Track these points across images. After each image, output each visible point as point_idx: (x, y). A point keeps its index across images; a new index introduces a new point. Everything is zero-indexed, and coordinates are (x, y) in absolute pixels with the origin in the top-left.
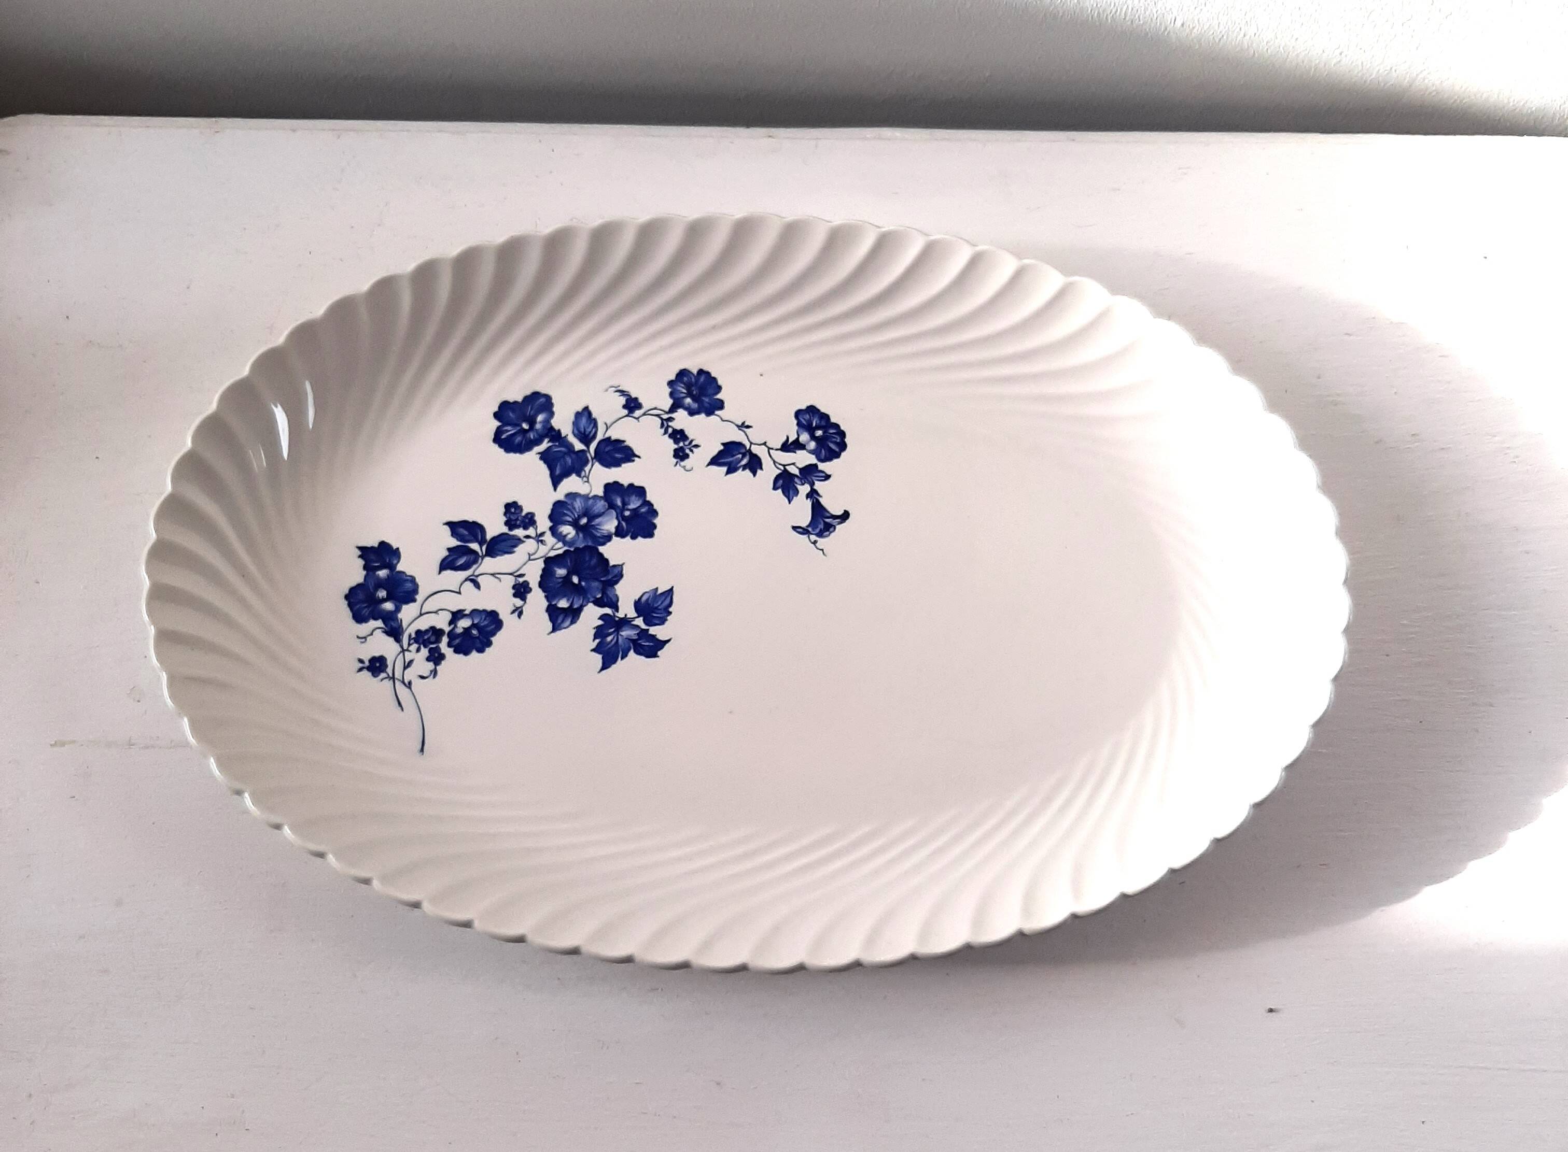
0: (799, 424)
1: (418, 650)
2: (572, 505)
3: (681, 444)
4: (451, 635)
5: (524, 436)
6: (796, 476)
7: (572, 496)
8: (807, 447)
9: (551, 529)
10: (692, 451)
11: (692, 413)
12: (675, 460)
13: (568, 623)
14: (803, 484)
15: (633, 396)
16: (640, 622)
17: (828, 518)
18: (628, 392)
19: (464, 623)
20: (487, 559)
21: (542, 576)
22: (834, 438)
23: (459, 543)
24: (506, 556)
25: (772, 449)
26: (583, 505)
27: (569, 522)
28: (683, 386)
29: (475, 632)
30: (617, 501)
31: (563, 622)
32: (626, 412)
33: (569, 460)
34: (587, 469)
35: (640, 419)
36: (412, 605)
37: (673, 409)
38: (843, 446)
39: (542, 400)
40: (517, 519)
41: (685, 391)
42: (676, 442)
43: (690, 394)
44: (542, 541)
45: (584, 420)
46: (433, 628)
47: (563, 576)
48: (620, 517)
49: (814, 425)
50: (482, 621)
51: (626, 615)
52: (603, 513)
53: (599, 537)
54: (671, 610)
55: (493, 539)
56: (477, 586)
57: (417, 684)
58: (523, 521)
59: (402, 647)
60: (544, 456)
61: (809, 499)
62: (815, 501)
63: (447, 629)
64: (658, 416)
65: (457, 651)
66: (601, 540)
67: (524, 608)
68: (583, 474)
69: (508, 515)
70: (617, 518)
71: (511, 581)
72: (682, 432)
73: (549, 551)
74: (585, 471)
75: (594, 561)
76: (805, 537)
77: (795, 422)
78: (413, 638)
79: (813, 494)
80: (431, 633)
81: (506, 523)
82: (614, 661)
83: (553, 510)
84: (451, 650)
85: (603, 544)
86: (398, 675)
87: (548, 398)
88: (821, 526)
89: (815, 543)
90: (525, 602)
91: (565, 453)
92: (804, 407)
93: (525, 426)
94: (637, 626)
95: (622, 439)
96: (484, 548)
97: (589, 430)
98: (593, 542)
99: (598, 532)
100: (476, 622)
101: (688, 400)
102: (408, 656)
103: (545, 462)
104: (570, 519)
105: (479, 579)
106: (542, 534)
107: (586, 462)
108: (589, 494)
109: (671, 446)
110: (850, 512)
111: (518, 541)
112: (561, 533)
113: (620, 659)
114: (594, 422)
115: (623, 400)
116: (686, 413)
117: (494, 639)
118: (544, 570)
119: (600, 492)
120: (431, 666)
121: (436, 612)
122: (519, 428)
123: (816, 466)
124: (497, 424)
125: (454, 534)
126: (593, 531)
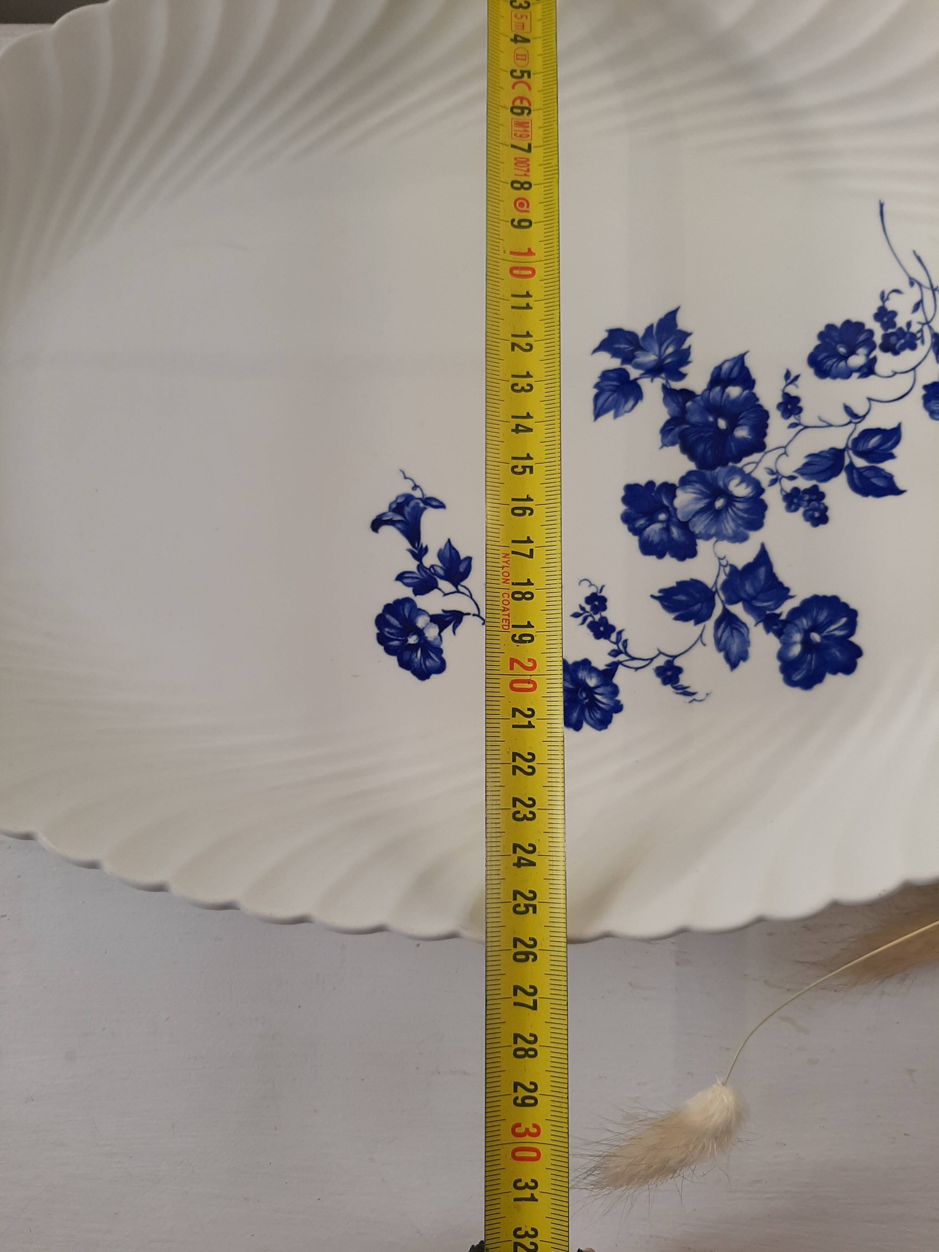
0: (439, 651)
1: (909, 324)
2: (738, 526)
3: (597, 617)
4: (872, 346)
5: (815, 620)
6: (442, 578)
7: (739, 538)
8: (428, 619)
9: (761, 491)
10: (582, 608)
11: (585, 664)
12: (604, 593)
13: (726, 366)
14: (432, 566)
15: (669, 687)
16: (634, 373)
17: (399, 521)
18: (677, 693)
19: (858, 360)
20: (841, 445)
21: (766, 426)
22: (391, 634)
23: (882, 466)
24: (816, 451)
25: (474, 615)
26: (722, 525)
27: (739, 502)
28: (601, 705)
29: (842, 350)
30: (678, 533)
31: (732, 369)
32: (678, 663)
33: (749, 588)
34: (723, 578)
35: (657, 652)
36: (929, 381)
37: (612, 669)
38: (380, 621)
39: (797, 677)
40: (809, 501)
41: (599, 697)
42: (604, 620)
43: (591, 691)
44: (772, 472)
45: (735, 648)
46: (896, 353)
47: (738, 428)
48: (671, 511)
49: (419, 652)
50: (835, 364)
51: (652, 381)
52: (694, 516)
53: (695, 482)
54: (595, 391)
55: (836, 474)
56: (848, 410)
57: (903, 284)
58: (801, 499)
59: (930, 328)
60: (783, 593)
61: (424, 546)
62: (416, 545)
63: (877, 352)
64: (633, 659)
65: (859, 326)
66: (694, 478)
67: (784, 383)
68: (728, 569)
69: (822, 507)
70: (675, 510)
71: (806, 417)
72: (598, 635)
73: (760, 460)
74: (725, 574)
75: (700, 448)
76: (429, 494)
77: (444, 655)
78: (919, 339)
79: (419, 553)
80: (898, 346)
81: (822, 496)
82: (662, 322)
83: (763, 517)
84: (868, 326)
85: (690, 473)
86: (928, 294)
87: (789, 681)
88: (407, 509)
89: (415, 487)
90: (783, 390)
91: (754, 598)
92: (434, 677)
93: (816, 637)
94: (637, 366)
95: (680, 623)
96: (847, 461)
97: (726, 634)
98: (704, 475)
99: (699, 490)
100: (842, 364)
101: (592, 682)
102: (919, 317)
103: (781, 584)
104: (739, 505)
105: (846, 418)
106: (773, 482)
107: (726, 586)
108: (716, 541)
109: (612, 615)
110: (370, 530)
111: (805, 471)
112: (748, 486)
113: (655, 326)
114: (721, 646)
115: (684, 680)
116: (594, 664)
117: (816, 342)
118: (765, 435)
119: (702, 546)
120: (890, 306)
121: (895, 373)
122: (825, 634)
123: (417, 592)
124: (855, 639)
125: (889, 478)
126: (704, 490)
